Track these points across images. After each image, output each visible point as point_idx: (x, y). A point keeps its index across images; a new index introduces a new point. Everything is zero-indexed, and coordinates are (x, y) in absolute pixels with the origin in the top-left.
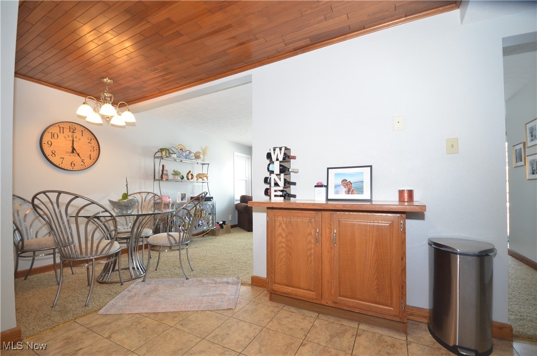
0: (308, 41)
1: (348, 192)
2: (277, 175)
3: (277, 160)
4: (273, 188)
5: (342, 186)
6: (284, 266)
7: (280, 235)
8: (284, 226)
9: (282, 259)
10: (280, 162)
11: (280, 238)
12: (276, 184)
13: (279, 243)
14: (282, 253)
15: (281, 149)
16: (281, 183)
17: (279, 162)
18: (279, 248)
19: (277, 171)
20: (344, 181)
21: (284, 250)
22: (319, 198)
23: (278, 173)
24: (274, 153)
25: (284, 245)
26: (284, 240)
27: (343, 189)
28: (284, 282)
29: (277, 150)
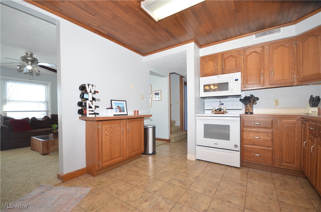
0: (106, 33)
1: (120, 111)
2: (90, 101)
3: (91, 92)
4: (88, 109)
5: (118, 109)
6: (109, 151)
7: (106, 135)
8: (108, 129)
9: (107, 147)
10: (93, 94)
11: (106, 137)
12: (90, 107)
13: (106, 139)
14: (107, 144)
15: (93, 86)
16: (93, 107)
17: (91, 93)
18: (106, 142)
19: (91, 99)
20: (118, 106)
21: (108, 142)
22: (110, 114)
23: (91, 100)
24: (88, 88)
25: (108, 139)
26: (108, 137)
27: (118, 110)
28: (109, 159)
29: (90, 86)
